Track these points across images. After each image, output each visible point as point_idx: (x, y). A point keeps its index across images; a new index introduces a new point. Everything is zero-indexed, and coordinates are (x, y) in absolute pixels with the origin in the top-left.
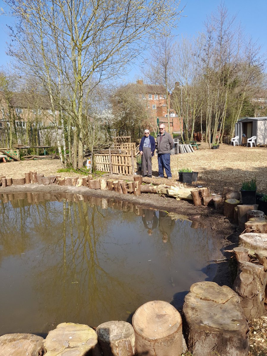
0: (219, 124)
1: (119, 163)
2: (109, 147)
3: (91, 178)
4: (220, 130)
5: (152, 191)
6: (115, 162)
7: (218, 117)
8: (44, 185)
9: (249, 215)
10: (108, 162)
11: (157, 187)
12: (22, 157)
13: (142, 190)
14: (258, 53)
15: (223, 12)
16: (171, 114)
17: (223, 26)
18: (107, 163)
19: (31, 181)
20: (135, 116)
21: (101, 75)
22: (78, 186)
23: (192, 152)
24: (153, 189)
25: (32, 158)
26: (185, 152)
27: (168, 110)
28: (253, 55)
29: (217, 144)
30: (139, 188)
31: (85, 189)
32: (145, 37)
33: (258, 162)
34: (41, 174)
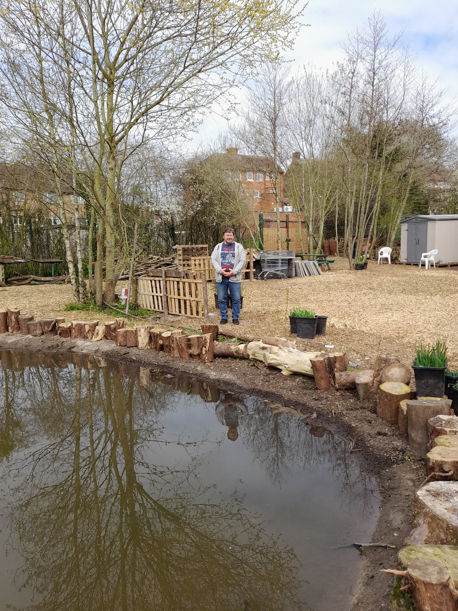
0: (367, 226)
1: (179, 295)
2: (172, 262)
3: (121, 325)
4: (370, 237)
5: (235, 354)
6: (172, 292)
7: (365, 214)
8: (31, 337)
9: (434, 428)
10: (161, 293)
11: (246, 347)
12: (9, 280)
13: (216, 352)
14: (437, 102)
15: (378, 28)
16: (285, 207)
17: (378, 52)
18: (159, 294)
19: (10, 328)
20: (219, 209)
21: (145, 130)
22: (96, 339)
23: (320, 274)
24: (237, 351)
25: (27, 281)
26: (306, 275)
27: (278, 198)
28: (429, 107)
29: (364, 261)
30: (212, 347)
31: (109, 346)
32: (232, 63)
33: (438, 296)
34: (27, 316)
